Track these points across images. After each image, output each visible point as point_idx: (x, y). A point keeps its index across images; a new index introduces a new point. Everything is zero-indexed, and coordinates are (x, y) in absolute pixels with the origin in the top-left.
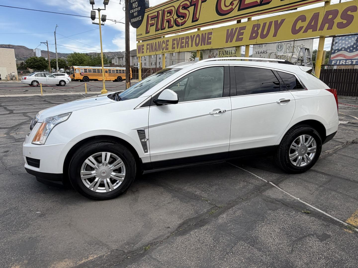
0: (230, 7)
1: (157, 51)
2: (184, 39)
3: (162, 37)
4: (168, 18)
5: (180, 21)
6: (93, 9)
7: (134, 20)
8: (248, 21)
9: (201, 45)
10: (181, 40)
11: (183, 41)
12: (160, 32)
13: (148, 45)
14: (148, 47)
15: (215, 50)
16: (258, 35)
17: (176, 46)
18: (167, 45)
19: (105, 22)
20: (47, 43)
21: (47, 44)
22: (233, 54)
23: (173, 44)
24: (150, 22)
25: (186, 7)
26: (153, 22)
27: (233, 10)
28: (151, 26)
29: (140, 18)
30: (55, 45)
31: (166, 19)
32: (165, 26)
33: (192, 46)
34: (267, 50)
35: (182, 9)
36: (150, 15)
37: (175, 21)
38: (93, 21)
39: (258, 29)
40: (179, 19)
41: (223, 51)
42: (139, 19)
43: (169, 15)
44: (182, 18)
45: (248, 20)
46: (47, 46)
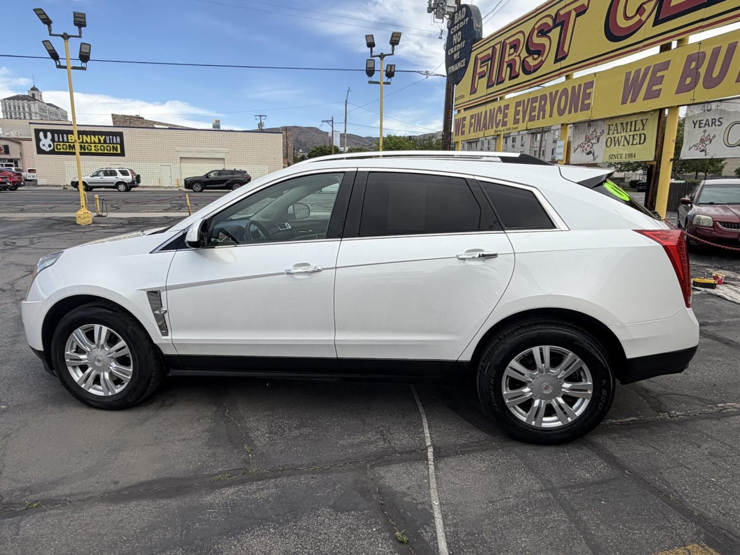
0: (635, 18)
1: (486, 129)
2: (537, 102)
3: (499, 100)
4: (511, 57)
5: (531, 62)
6: (372, 56)
7: (453, 69)
8: (678, 47)
9: (570, 112)
10: (532, 104)
11: (534, 105)
12: (496, 88)
13: (472, 117)
14: (473, 121)
15: (600, 122)
16: (699, 79)
17: (520, 117)
18: (505, 116)
19: (392, 78)
20: (332, 121)
21: (333, 123)
22: (639, 130)
23: (517, 113)
24: (479, 70)
25: (545, 31)
26: (485, 68)
27: (643, 24)
28: (480, 78)
29: (462, 63)
30: (344, 124)
31: (507, 60)
32: (503, 76)
33: (551, 116)
34: (721, 118)
35: (538, 36)
36: (479, 56)
37: (524, 63)
38: (370, 79)
39: (698, 67)
40: (531, 58)
41: (616, 125)
42: (462, 66)
43: (512, 50)
44: (536, 56)
45: (678, 44)
46: (332, 126)
